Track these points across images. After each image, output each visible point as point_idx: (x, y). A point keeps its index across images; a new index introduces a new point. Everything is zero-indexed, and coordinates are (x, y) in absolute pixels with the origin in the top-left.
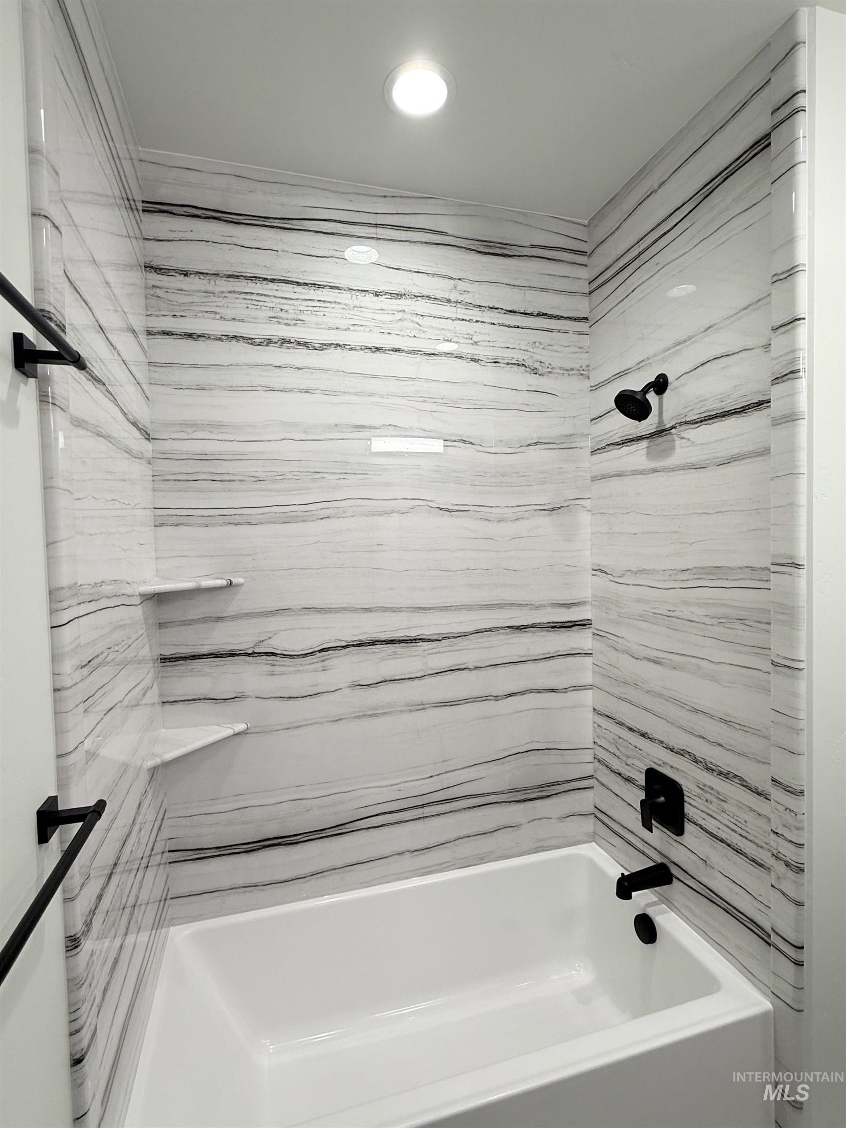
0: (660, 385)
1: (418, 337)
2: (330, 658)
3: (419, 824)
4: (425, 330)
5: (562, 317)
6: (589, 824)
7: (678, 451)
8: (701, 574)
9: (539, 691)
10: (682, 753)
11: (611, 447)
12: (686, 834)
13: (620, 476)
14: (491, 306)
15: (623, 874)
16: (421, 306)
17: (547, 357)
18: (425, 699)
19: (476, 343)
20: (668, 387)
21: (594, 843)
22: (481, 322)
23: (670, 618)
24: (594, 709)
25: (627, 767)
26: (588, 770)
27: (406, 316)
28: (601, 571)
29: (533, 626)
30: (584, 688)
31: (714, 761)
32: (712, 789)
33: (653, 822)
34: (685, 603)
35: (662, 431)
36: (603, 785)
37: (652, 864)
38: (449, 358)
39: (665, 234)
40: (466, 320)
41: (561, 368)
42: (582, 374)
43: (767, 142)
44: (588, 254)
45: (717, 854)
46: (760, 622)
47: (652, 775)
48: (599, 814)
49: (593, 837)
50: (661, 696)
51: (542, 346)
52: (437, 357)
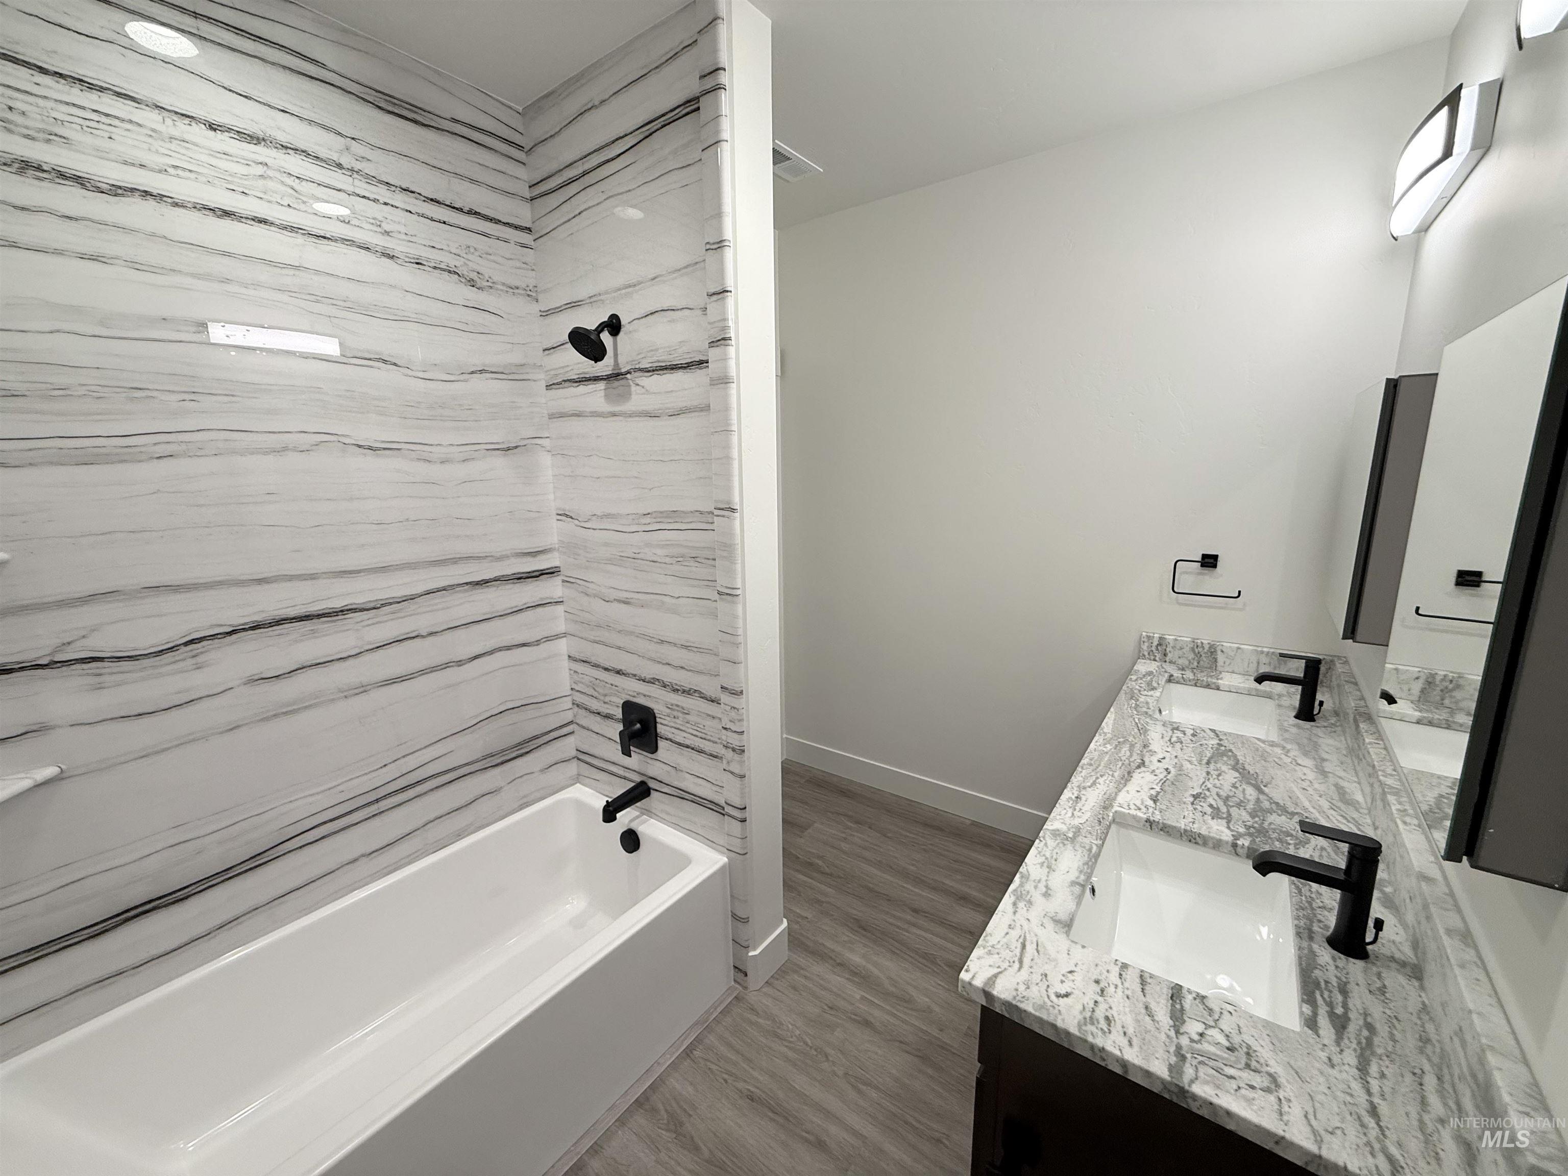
0: (614, 325)
1: (295, 209)
2: (206, 652)
3: (376, 822)
4: (305, 199)
5: (500, 221)
6: (573, 768)
7: (634, 397)
8: (660, 517)
9: (509, 648)
10: (652, 681)
11: (567, 384)
12: (660, 751)
13: (579, 416)
14: (404, 187)
15: (607, 801)
16: (295, 163)
17: (487, 269)
18: (365, 680)
19: (387, 233)
20: (622, 330)
21: (578, 784)
22: (392, 206)
23: (636, 561)
24: (569, 657)
25: (606, 706)
26: (569, 716)
27: (270, 173)
28: (567, 516)
29: (496, 579)
30: (557, 637)
31: (679, 683)
32: (677, 706)
33: (632, 748)
34: (648, 545)
35: (618, 375)
36: (584, 727)
37: (631, 785)
38: (349, 247)
39: (608, 161)
40: (369, 199)
41: (504, 284)
42: (529, 295)
43: (696, 106)
44: (525, 150)
45: (684, 759)
46: (708, 559)
47: (629, 707)
48: (582, 756)
49: (578, 779)
50: (632, 633)
51: (477, 254)
52: (330, 243)
